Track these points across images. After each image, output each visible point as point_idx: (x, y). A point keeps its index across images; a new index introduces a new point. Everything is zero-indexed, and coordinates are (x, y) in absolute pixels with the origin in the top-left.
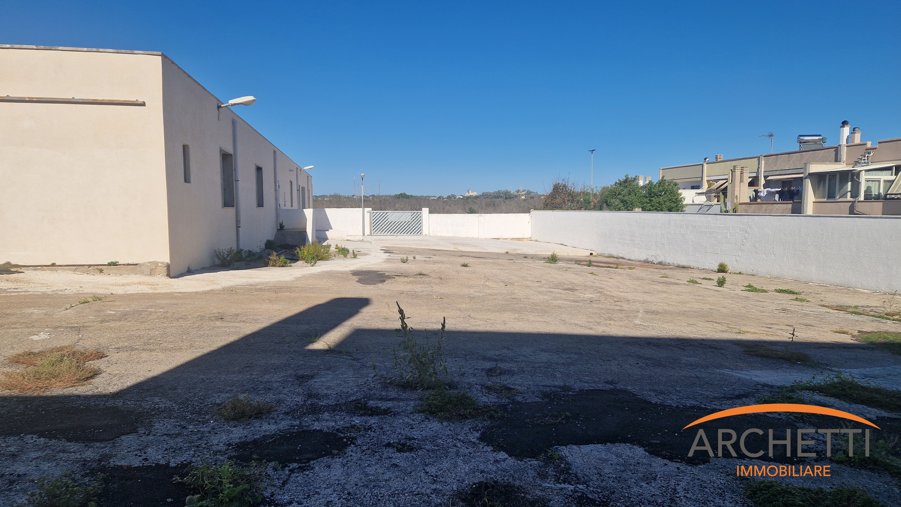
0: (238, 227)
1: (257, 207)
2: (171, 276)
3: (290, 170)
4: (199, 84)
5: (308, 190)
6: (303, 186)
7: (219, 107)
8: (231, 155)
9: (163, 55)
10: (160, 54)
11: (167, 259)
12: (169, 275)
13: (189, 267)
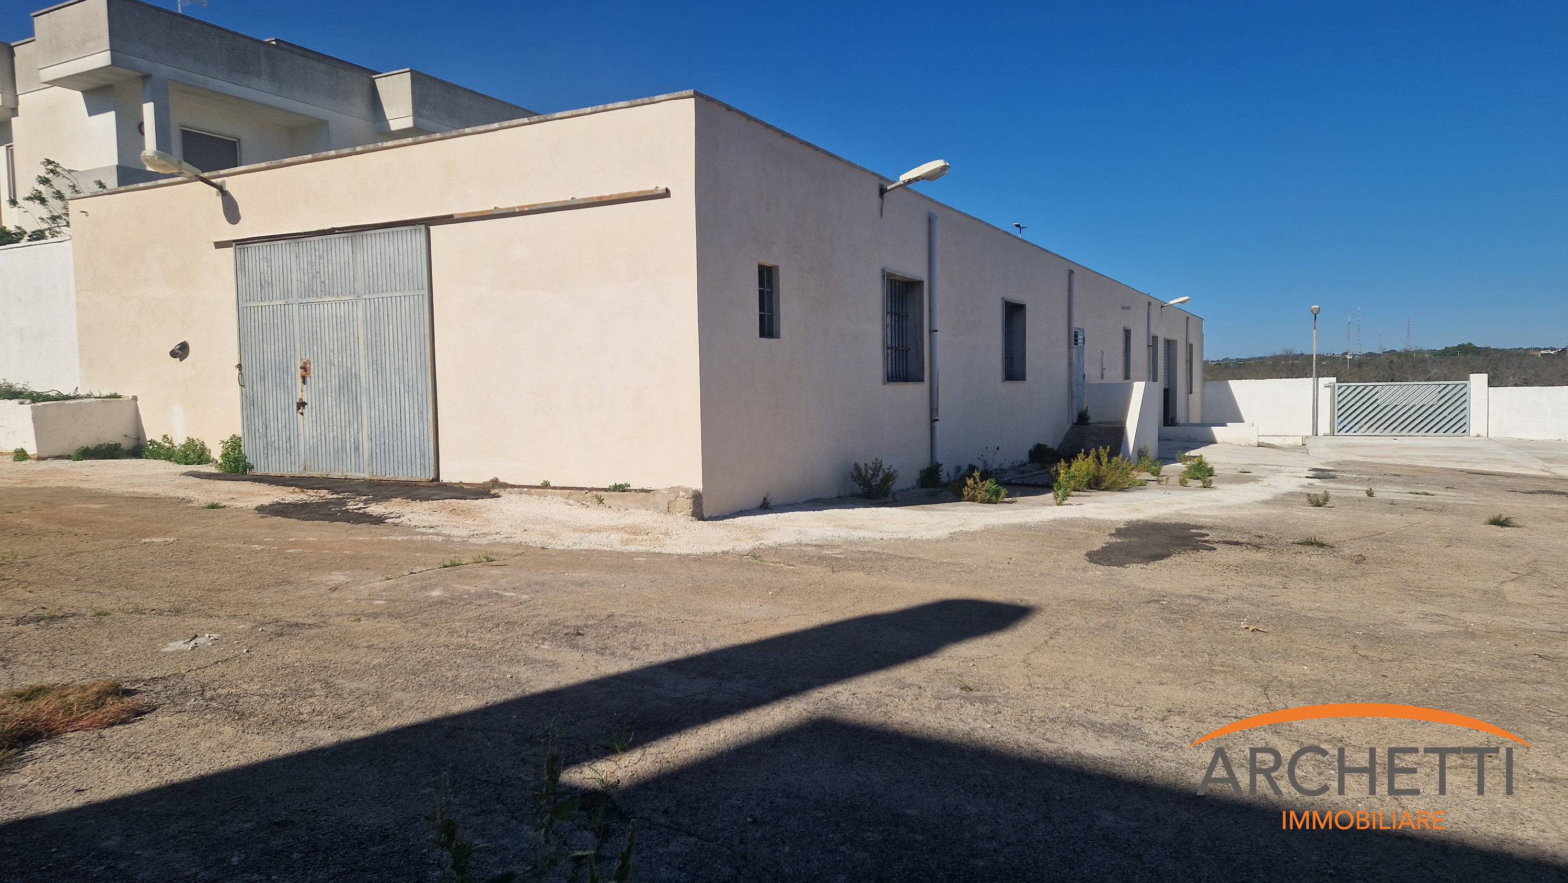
0: (933, 421)
1: (1003, 381)
2: (706, 516)
3: (1124, 308)
4: (816, 149)
5: (1190, 348)
6: (1171, 337)
7: (882, 191)
8: (920, 283)
9: (696, 95)
10: (691, 92)
11: (696, 483)
12: (699, 514)
13: (765, 499)
